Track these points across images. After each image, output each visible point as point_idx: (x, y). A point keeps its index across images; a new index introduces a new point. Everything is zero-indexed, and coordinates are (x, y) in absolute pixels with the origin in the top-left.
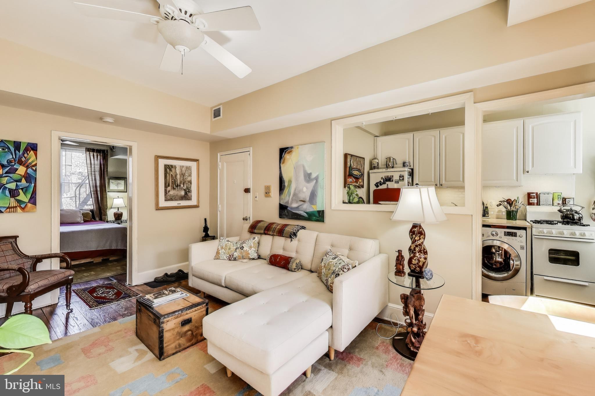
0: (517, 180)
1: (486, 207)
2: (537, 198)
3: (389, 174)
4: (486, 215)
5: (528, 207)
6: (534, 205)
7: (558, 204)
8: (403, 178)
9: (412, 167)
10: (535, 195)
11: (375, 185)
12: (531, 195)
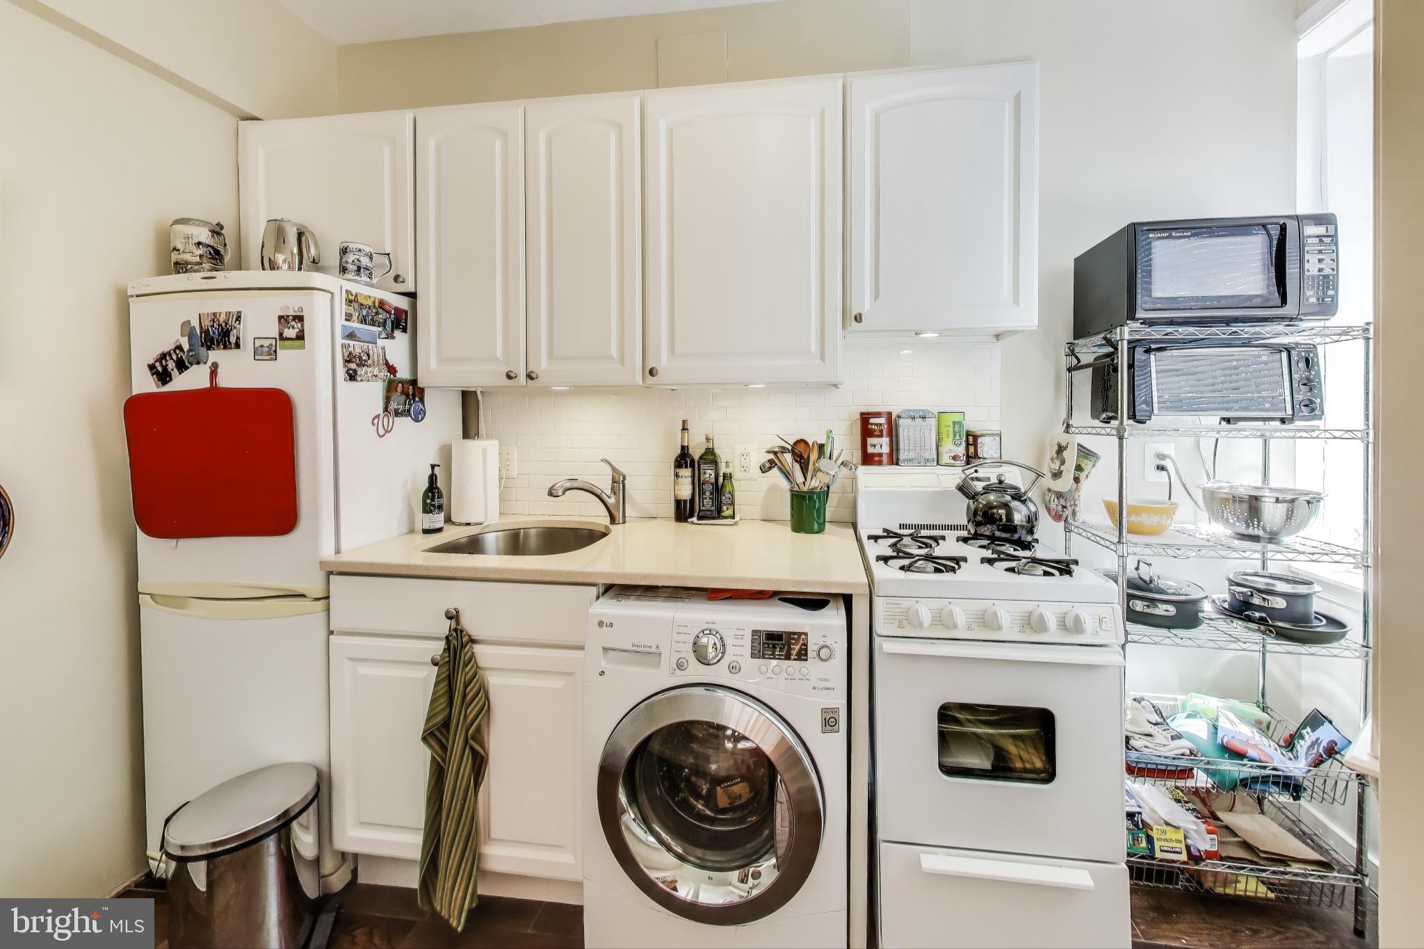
0: (823, 358)
1: (724, 475)
2: (890, 435)
3: (222, 305)
4: (727, 512)
5: (863, 471)
6: (880, 463)
7: (954, 458)
8: (302, 331)
9: (410, 288)
10: (882, 420)
11: (152, 367)
12: (872, 424)
